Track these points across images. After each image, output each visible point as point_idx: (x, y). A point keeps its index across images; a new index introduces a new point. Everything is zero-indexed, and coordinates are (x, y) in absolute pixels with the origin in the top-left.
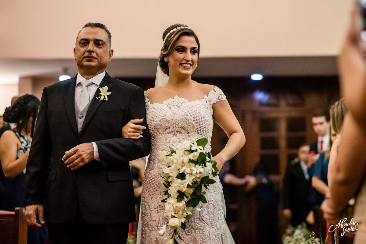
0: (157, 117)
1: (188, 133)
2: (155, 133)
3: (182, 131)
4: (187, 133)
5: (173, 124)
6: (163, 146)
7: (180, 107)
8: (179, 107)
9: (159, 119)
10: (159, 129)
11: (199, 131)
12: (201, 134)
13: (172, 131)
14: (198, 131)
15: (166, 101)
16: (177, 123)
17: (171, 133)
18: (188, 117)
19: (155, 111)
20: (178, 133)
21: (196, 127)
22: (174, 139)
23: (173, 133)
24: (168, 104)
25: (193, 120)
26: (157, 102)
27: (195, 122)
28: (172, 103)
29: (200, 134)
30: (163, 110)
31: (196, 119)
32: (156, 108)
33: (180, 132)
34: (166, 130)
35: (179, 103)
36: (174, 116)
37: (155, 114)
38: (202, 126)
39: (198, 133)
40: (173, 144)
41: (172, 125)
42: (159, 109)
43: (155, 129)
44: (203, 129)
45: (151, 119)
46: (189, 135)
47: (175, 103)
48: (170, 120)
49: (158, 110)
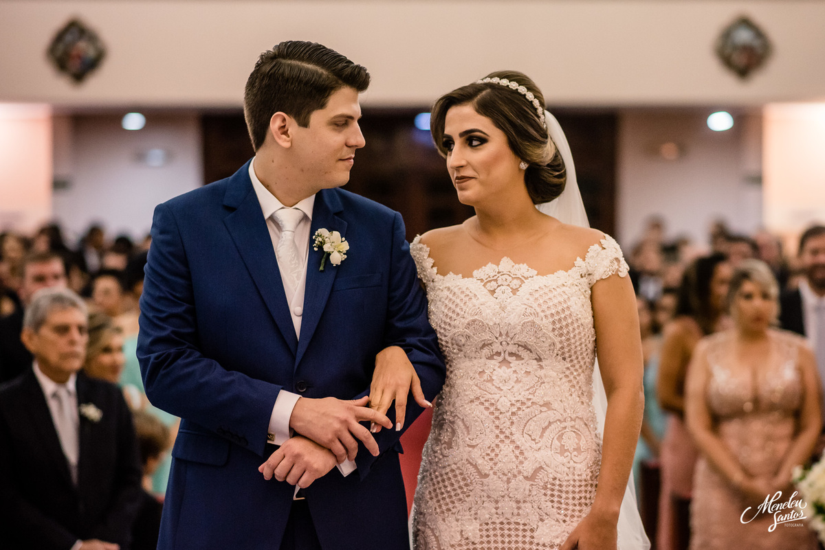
0: (458, 314)
1: (539, 359)
2: (453, 353)
3: (524, 353)
4: (536, 359)
5: (501, 335)
6: (476, 388)
7: (517, 290)
8: (514, 291)
9: (463, 320)
10: (464, 345)
11: (567, 355)
12: (572, 361)
13: (499, 354)
14: (563, 353)
15: (480, 270)
16: (511, 335)
17: (495, 357)
18: (537, 321)
19: (454, 298)
20: (514, 358)
21: (559, 346)
22: (503, 372)
23: (500, 359)
24: (485, 281)
25: (551, 327)
26: (457, 274)
27: (556, 332)
28: (495, 278)
29: (568, 360)
30: (475, 295)
31: (558, 326)
32: (456, 290)
33: (518, 357)
34: (482, 348)
35: (513, 278)
36: (503, 314)
37: (453, 307)
38: (573, 341)
39: (564, 359)
40: (500, 385)
41: (497, 338)
42: (463, 292)
43: (453, 344)
44: (576, 347)
45: (444, 319)
46: (540, 363)
47: (504, 277)
48: (491, 324)
49: (462, 296)
